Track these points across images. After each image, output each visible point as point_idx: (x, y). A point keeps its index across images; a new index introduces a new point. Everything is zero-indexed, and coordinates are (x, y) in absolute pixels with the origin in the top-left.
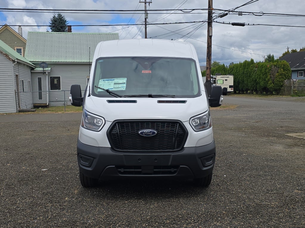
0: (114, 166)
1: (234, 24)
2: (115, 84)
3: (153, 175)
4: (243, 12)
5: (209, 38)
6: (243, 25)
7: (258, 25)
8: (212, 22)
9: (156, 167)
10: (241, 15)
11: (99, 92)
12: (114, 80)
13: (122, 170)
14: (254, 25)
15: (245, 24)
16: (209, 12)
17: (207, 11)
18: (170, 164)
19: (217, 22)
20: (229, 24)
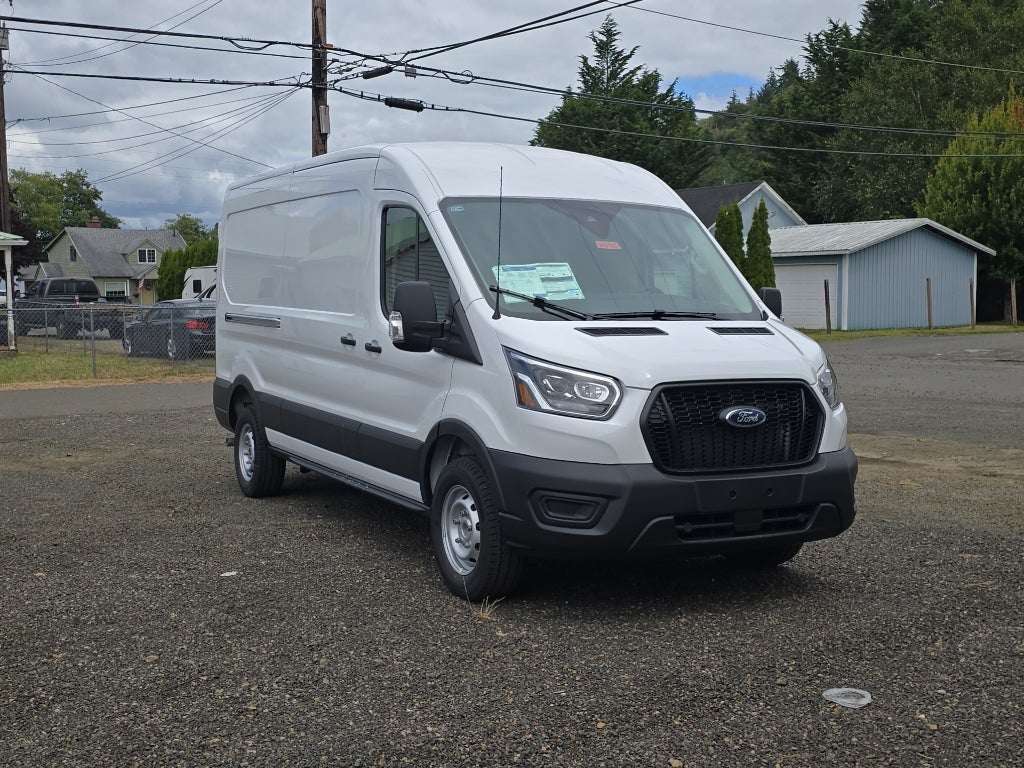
0: (672, 517)
1: (391, 102)
2: (543, 280)
3: (761, 536)
4: (419, 68)
5: (320, 142)
6: (417, 107)
7: (459, 110)
8: (325, 89)
9: (768, 512)
10: (414, 75)
11: (512, 305)
12: (534, 268)
13: (688, 528)
14: (447, 109)
15: (425, 105)
16: (316, 55)
17: (309, 53)
18: (799, 501)
19: (341, 90)
20: (379, 100)
